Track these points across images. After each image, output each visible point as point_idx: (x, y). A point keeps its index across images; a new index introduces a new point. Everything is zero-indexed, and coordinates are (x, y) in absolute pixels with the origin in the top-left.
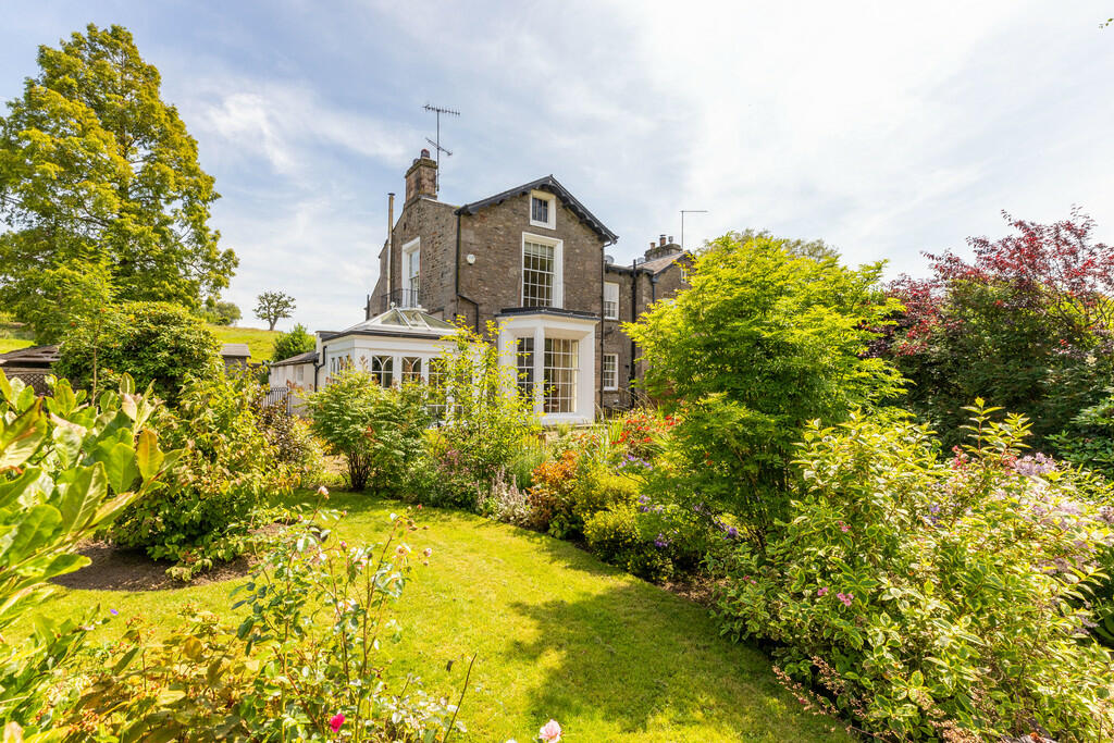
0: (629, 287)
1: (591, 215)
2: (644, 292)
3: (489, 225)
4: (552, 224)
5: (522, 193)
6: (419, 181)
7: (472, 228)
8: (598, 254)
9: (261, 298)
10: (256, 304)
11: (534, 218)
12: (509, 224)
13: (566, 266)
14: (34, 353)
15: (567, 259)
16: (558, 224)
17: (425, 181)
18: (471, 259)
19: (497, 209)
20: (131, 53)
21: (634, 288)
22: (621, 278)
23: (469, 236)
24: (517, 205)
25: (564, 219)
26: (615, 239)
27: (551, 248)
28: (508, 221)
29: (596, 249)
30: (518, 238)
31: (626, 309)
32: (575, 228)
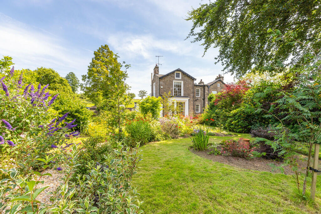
0: (203, 89)
1: (189, 75)
2: (206, 90)
3: (166, 80)
4: (180, 78)
5: (173, 73)
6: (155, 71)
7: (162, 81)
8: (192, 83)
9: (139, 92)
10: (138, 93)
11: (176, 77)
12: (170, 79)
13: (184, 87)
14: (94, 107)
15: (184, 85)
16: (182, 77)
17: (156, 71)
18: (162, 87)
19: (167, 76)
20: (108, 49)
21: (204, 89)
22: (201, 87)
23: (161, 83)
24: (172, 75)
25: (184, 76)
26: (196, 80)
27: (181, 83)
28: (170, 78)
29: (192, 82)
30: (172, 82)
31: (202, 94)
32: (186, 78)
